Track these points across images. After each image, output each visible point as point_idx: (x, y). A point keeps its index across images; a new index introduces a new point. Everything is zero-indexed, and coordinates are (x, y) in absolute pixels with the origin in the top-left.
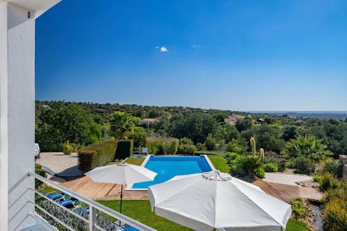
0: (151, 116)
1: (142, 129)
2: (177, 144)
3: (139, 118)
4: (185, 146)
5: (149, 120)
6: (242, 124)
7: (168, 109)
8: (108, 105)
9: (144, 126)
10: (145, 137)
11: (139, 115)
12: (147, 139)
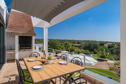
0: (78, 43)
1: (75, 47)
2: (84, 52)
3: (74, 44)
4: (86, 52)
5: (77, 44)
6: (110, 46)
7: (84, 41)
8: (65, 40)
9: (76, 46)
10: (74, 49)
11: (74, 43)
12: (75, 50)
